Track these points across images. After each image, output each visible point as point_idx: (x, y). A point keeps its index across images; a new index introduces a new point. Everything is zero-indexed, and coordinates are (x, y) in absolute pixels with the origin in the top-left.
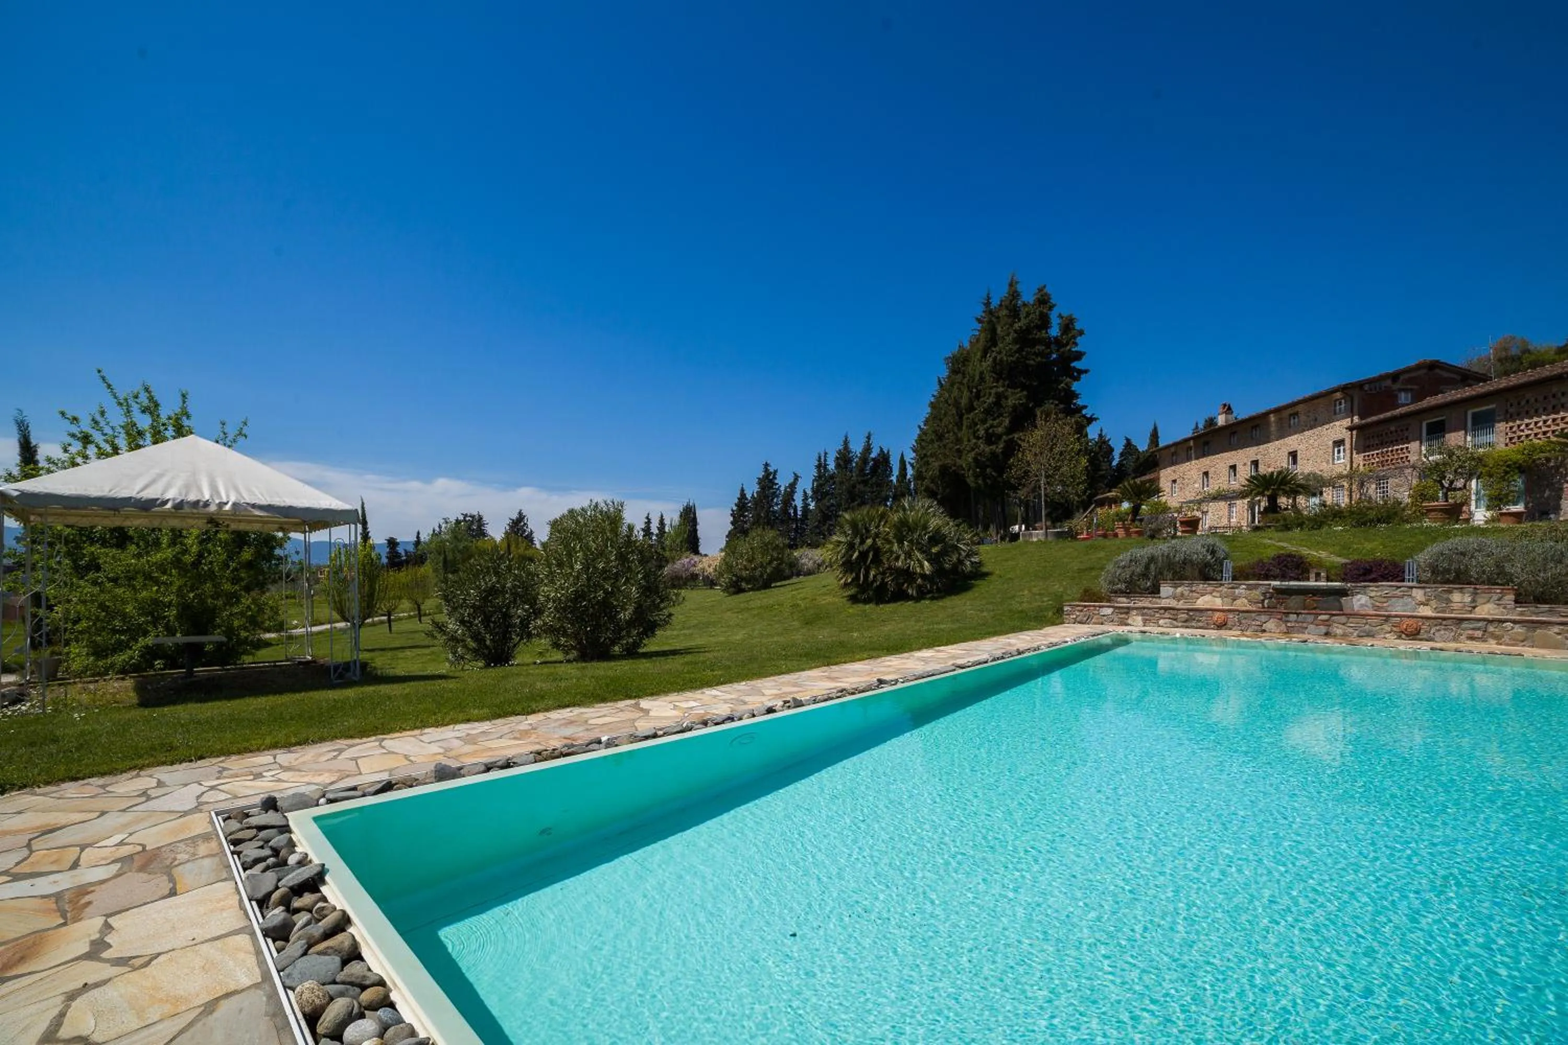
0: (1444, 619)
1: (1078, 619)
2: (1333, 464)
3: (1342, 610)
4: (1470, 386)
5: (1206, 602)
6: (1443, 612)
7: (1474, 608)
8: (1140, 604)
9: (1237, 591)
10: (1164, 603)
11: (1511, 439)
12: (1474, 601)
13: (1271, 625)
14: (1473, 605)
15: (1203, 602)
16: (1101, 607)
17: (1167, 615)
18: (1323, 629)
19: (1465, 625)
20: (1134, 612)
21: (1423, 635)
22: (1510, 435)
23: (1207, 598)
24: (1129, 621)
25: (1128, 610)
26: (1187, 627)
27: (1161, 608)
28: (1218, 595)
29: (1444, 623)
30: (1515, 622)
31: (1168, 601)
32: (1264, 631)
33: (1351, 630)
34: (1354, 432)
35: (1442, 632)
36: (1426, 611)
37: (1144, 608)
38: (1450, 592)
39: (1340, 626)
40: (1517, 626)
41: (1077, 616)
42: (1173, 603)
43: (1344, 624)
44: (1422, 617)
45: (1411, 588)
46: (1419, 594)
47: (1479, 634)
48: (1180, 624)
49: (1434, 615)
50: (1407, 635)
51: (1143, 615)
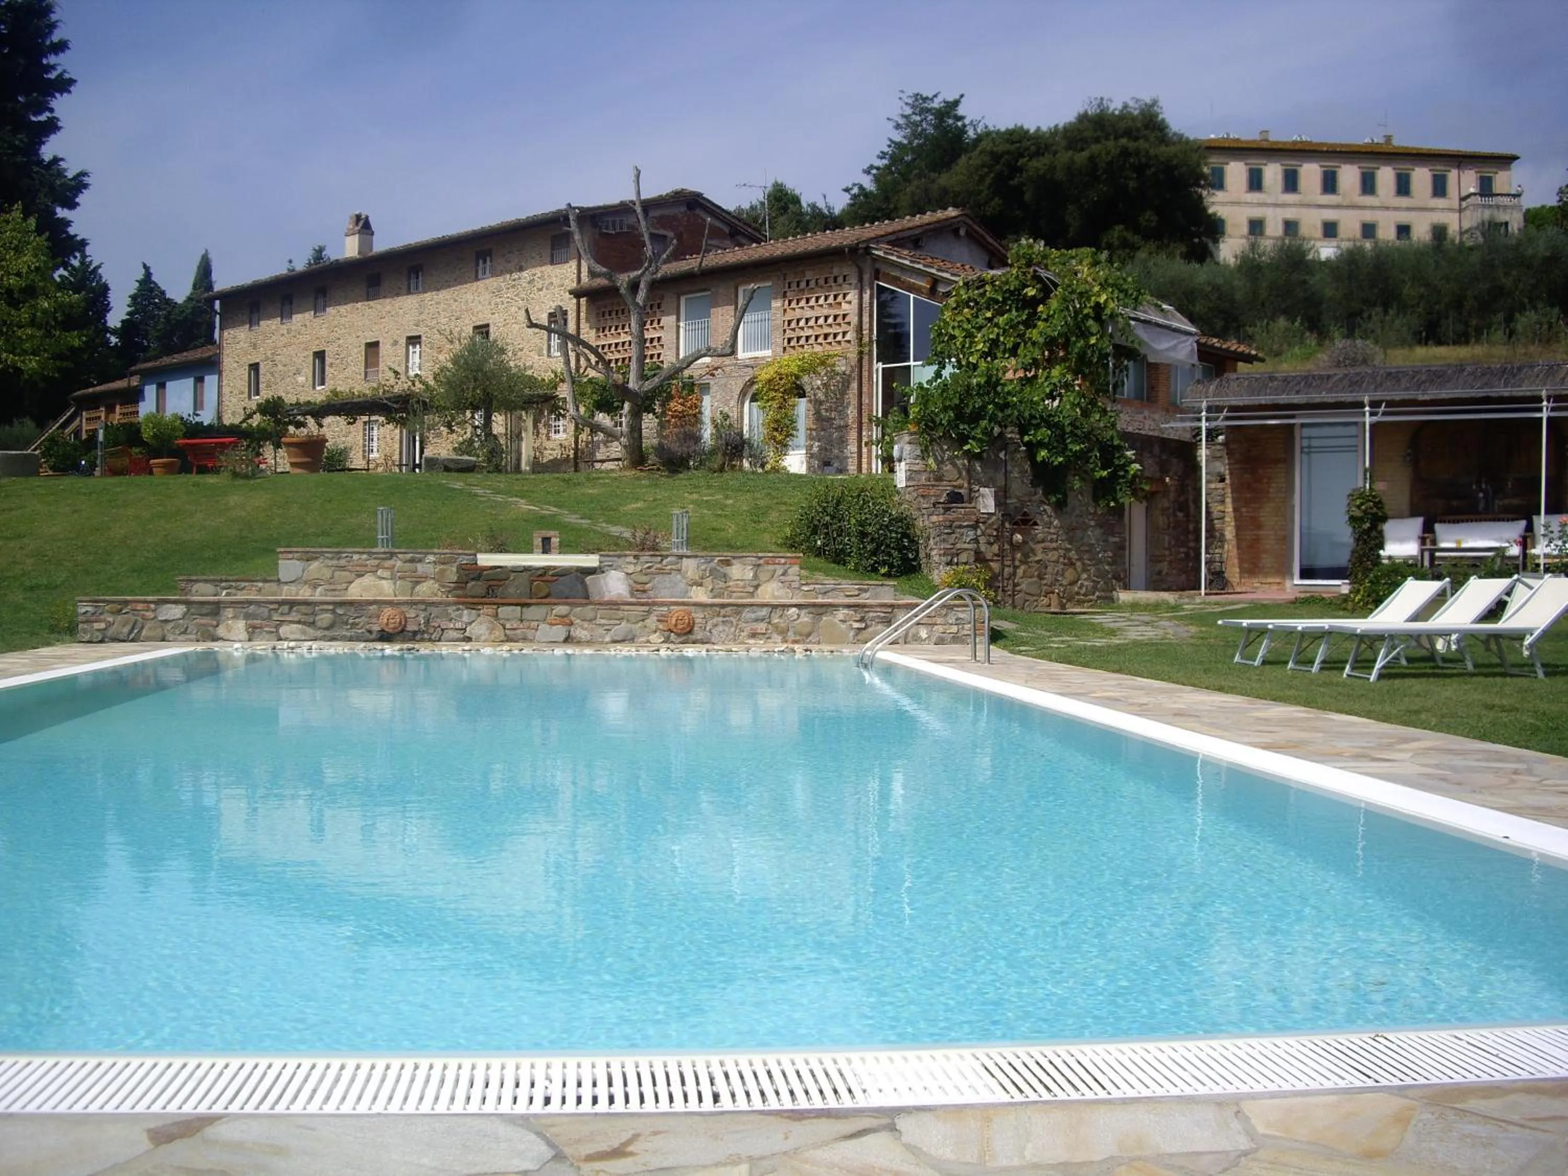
0: (723, 606)
1: (110, 632)
2: (549, 356)
3: (587, 597)
4: (741, 245)
5: (366, 589)
6: (720, 595)
7: (757, 587)
8: (240, 597)
9: (419, 566)
10: (287, 593)
11: (789, 340)
12: (756, 576)
13: (479, 628)
14: (755, 583)
15: (359, 590)
16: (159, 603)
17: (294, 616)
18: (560, 632)
19: (747, 614)
20: (229, 612)
21: (698, 634)
22: (789, 334)
23: (368, 580)
24: (221, 631)
25: (215, 609)
26: (333, 639)
27: (282, 603)
28: (387, 574)
29: (723, 612)
30: (799, 606)
31: (293, 588)
32: (468, 639)
33: (601, 631)
34: (583, 301)
35: (720, 628)
36: (700, 595)
37: (250, 603)
38: (728, 563)
39: (586, 625)
40: (803, 612)
41: (110, 625)
42: (305, 593)
43: (590, 621)
44: (696, 604)
45: (681, 557)
46: (690, 567)
47: (761, 627)
48: (319, 633)
49: (710, 601)
50: (678, 635)
51: (247, 617)
